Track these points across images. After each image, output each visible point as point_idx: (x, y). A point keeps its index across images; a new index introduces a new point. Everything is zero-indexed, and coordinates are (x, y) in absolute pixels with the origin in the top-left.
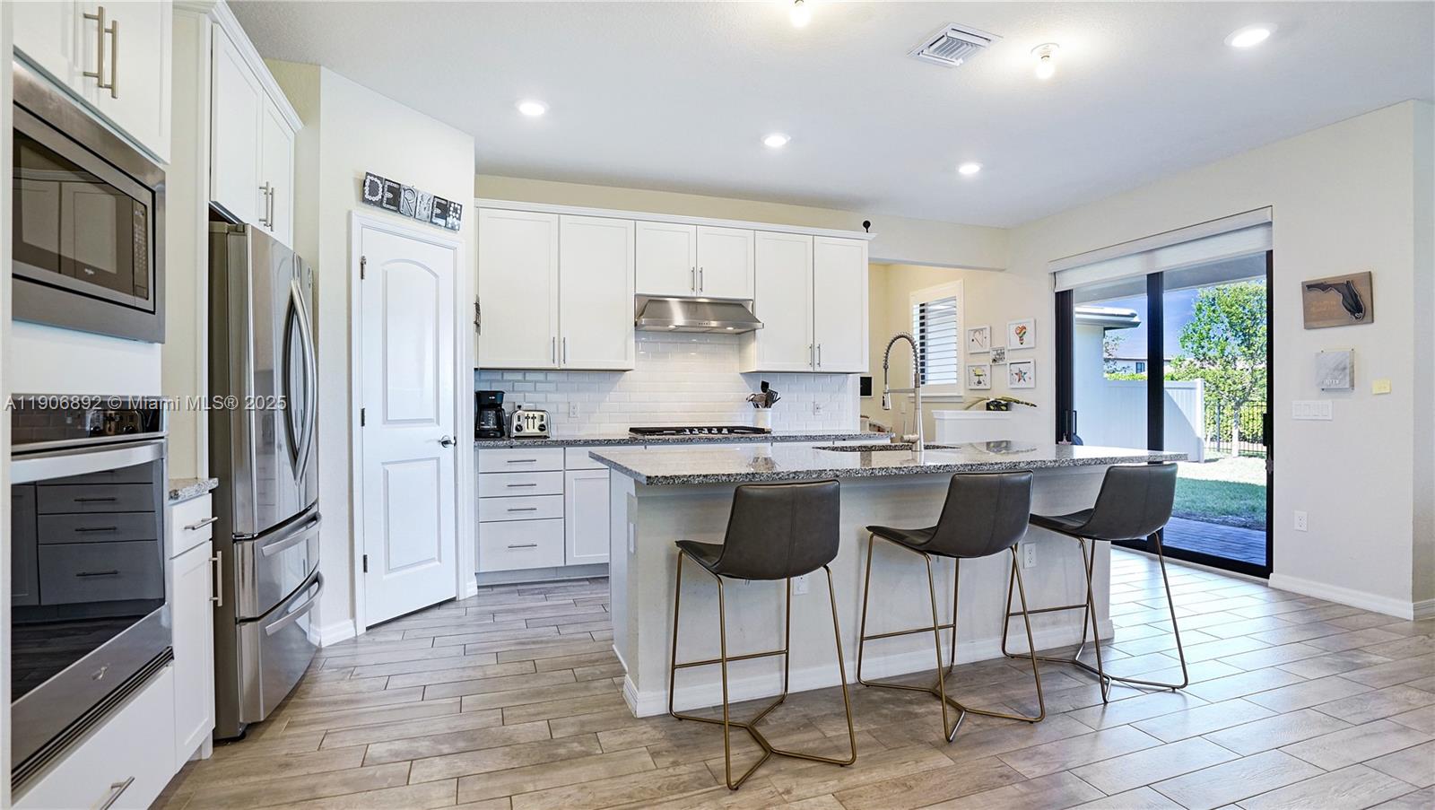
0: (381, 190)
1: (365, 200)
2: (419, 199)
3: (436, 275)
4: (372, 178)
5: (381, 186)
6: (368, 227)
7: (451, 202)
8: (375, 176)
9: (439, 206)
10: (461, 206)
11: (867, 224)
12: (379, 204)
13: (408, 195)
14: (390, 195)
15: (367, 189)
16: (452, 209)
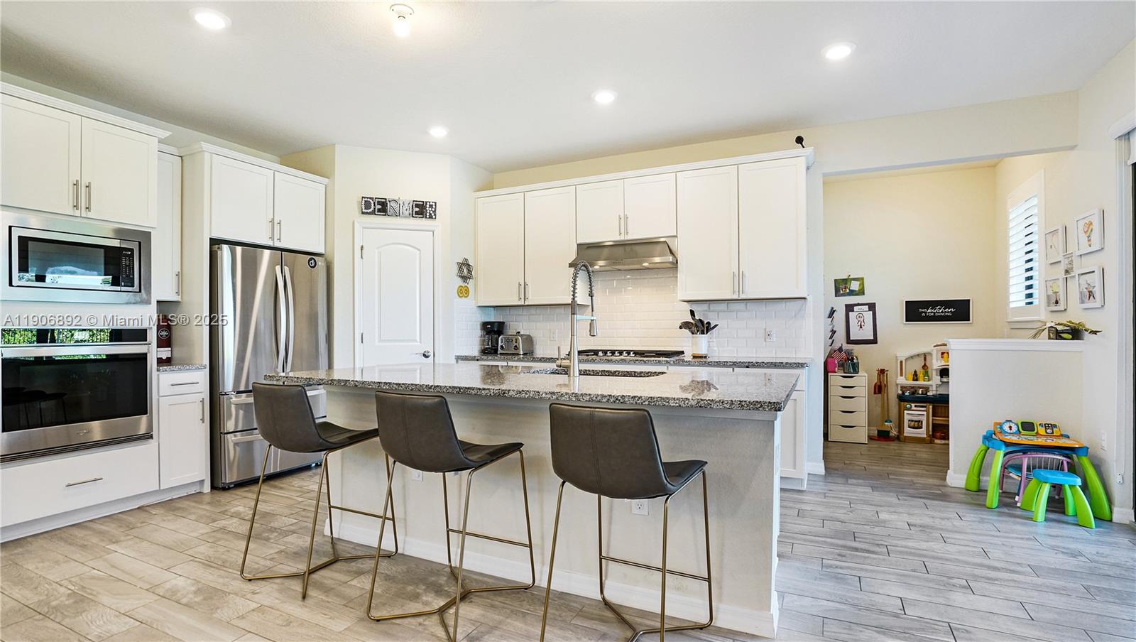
0: (373, 205)
1: (363, 213)
2: (402, 205)
3: (419, 250)
4: (366, 199)
5: (372, 202)
6: (365, 228)
7: (426, 202)
8: (367, 198)
9: (417, 206)
10: (435, 203)
11: (799, 140)
12: (373, 213)
13: (393, 204)
14: (380, 207)
15: (363, 206)
16: (428, 206)
